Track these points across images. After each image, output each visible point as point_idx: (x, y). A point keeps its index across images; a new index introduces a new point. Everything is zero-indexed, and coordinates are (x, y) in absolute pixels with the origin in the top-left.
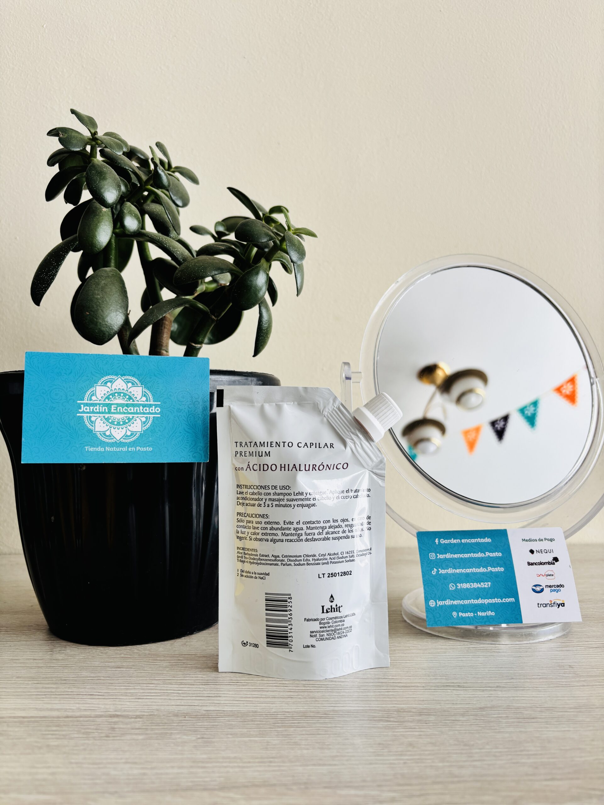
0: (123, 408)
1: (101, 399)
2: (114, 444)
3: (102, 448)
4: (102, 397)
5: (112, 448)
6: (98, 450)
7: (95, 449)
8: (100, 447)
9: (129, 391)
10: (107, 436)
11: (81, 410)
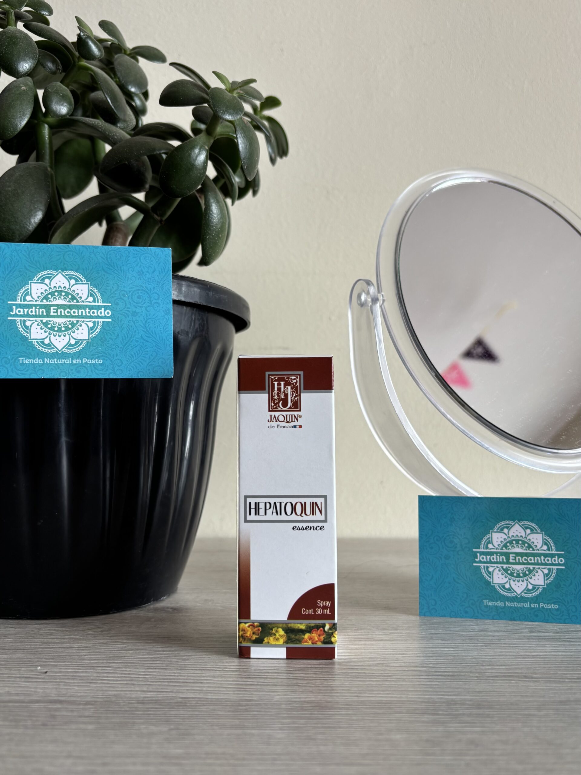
0: (64, 310)
1: (38, 299)
2: (54, 355)
3: (40, 360)
4: (38, 297)
5: (53, 360)
6: (35, 363)
7: (32, 361)
8: (37, 358)
9: (72, 289)
10: (46, 345)
11: (13, 312)
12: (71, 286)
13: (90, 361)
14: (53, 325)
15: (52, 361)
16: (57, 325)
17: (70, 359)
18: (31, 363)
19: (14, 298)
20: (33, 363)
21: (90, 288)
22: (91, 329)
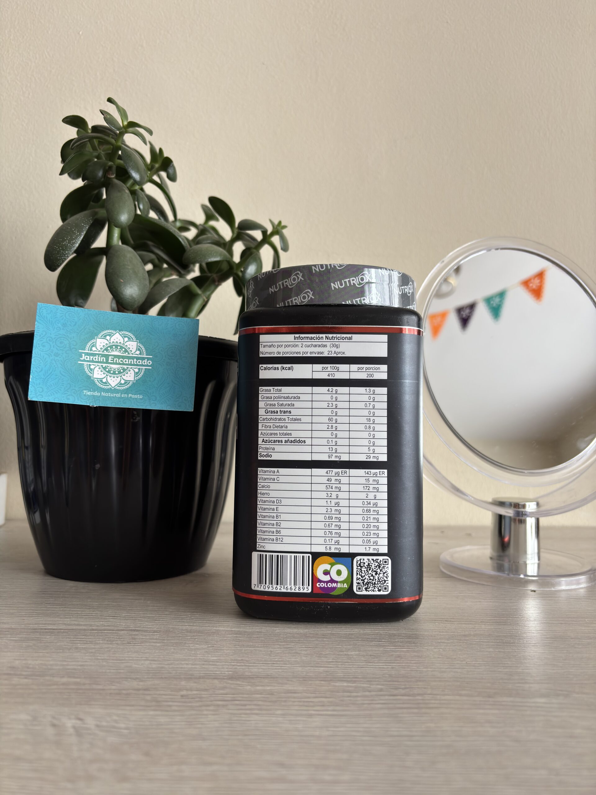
0: (119, 359)
1: (100, 350)
2: (108, 390)
4: (101, 348)
6: (95, 395)
7: (92, 393)
8: (97, 392)
9: (126, 344)
10: (104, 383)
11: (82, 358)
12: (125, 342)
13: (133, 396)
14: (110, 369)
15: (107, 395)
16: (113, 369)
17: (120, 394)
18: (92, 395)
19: (83, 348)
20: (93, 394)
21: (138, 345)
22: (136, 374)
